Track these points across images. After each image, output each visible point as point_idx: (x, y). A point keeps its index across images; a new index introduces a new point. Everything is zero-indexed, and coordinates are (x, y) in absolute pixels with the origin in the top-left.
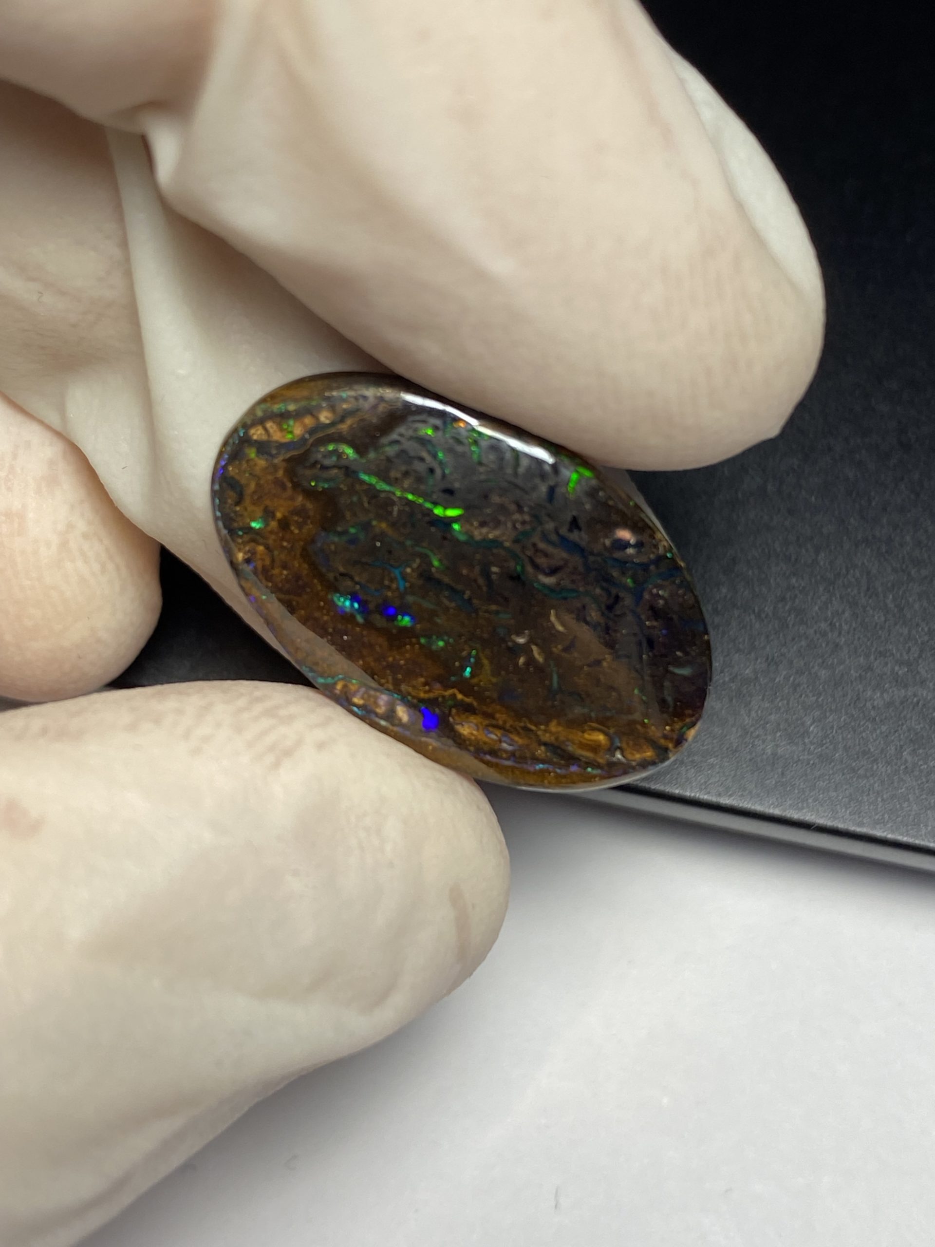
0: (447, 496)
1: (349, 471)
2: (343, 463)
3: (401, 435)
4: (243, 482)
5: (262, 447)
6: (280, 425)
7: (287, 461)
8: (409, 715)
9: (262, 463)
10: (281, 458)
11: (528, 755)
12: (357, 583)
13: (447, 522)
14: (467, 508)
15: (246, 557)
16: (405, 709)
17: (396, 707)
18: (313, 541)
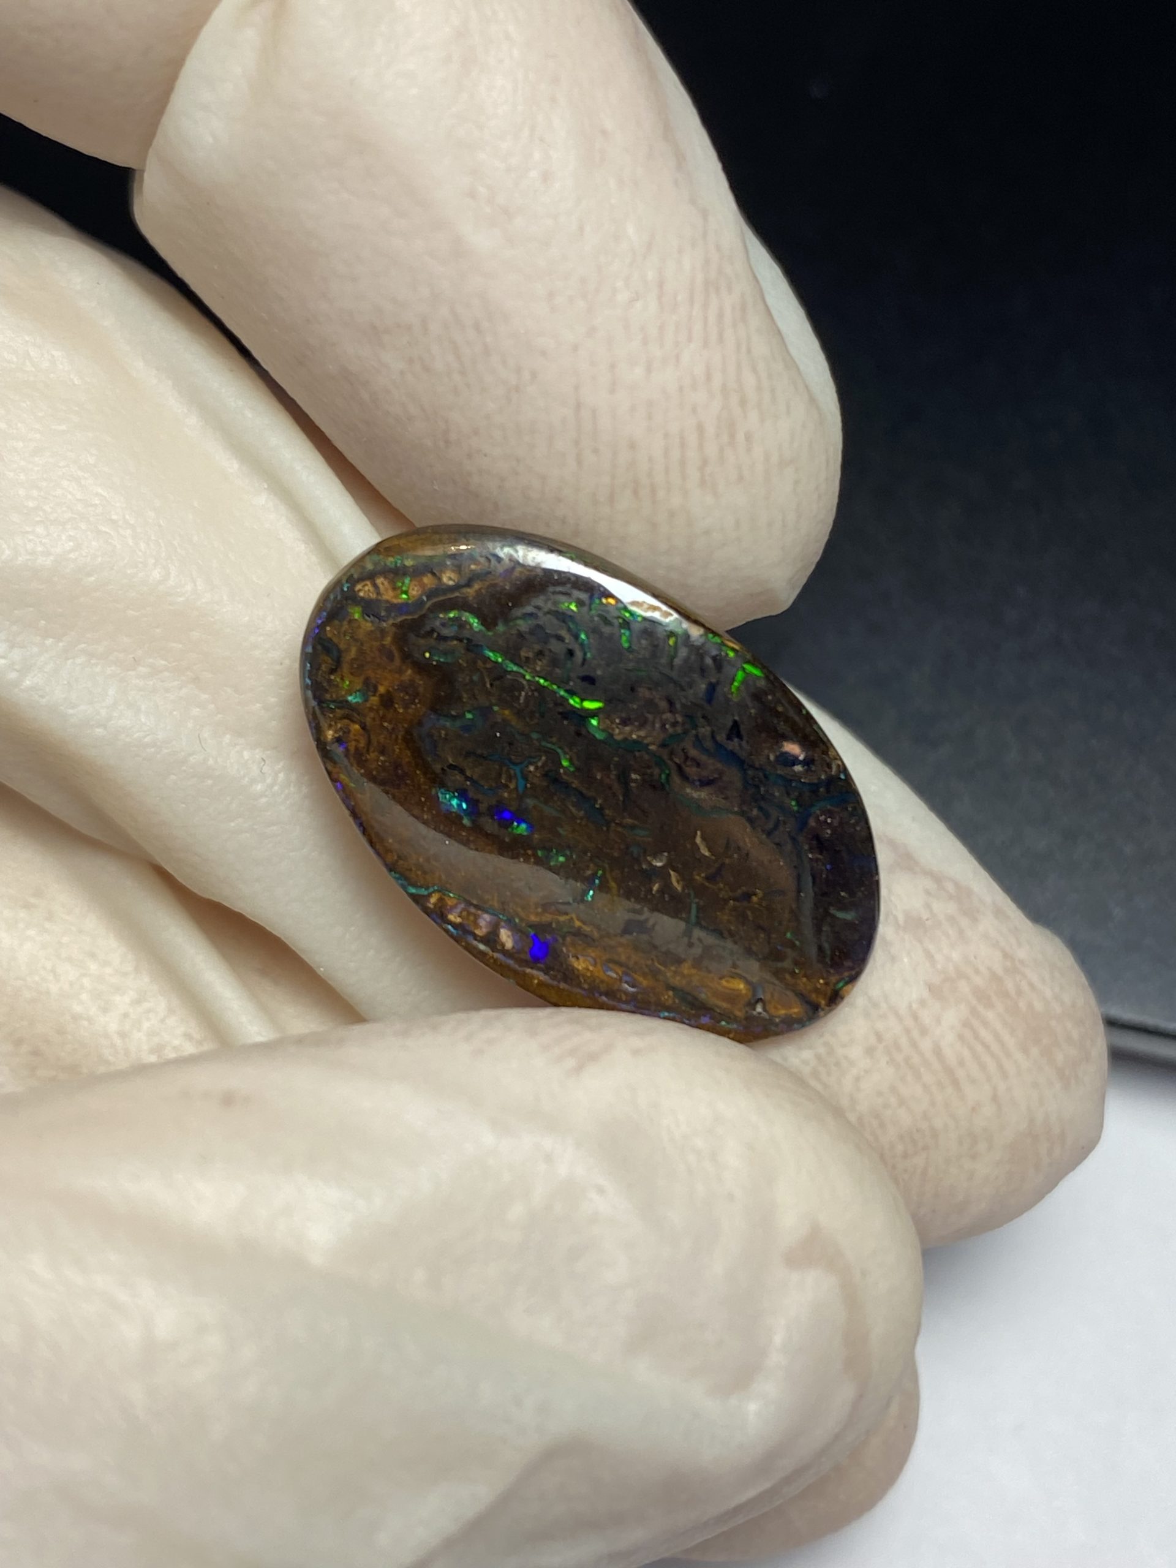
0: (586, 685)
1: (472, 646)
2: (466, 634)
3: (538, 608)
4: (342, 646)
5: (370, 608)
6: (393, 583)
7: (400, 626)
8: (515, 942)
9: (367, 625)
10: (391, 621)
11: (653, 999)
12: (467, 778)
13: (584, 716)
14: (608, 701)
15: (337, 735)
16: (510, 933)
17: (499, 931)
18: (420, 724)
